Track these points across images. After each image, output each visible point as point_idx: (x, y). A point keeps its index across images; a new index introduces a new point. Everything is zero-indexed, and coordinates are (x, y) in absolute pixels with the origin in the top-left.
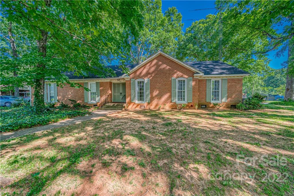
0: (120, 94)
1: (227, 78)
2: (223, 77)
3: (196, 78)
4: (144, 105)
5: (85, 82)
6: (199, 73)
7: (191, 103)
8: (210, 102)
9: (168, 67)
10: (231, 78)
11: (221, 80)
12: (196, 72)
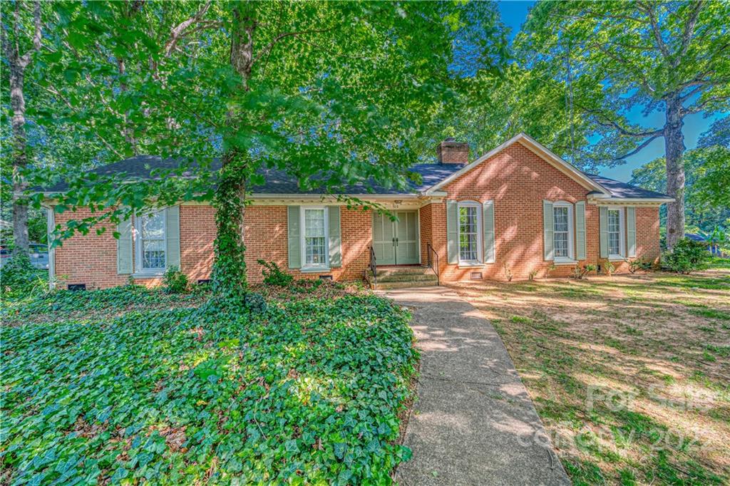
0: (392, 242)
1: (634, 206)
2: (628, 204)
3: (592, 203)
4: (480, 271)
5: (292, 204)
6: (601, 193)
7: (584, 261)
8: (607, 259)
9: (535, 174)
10: (641, 206)
11: (623, 209)
12: (591, 190)
